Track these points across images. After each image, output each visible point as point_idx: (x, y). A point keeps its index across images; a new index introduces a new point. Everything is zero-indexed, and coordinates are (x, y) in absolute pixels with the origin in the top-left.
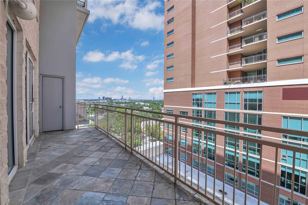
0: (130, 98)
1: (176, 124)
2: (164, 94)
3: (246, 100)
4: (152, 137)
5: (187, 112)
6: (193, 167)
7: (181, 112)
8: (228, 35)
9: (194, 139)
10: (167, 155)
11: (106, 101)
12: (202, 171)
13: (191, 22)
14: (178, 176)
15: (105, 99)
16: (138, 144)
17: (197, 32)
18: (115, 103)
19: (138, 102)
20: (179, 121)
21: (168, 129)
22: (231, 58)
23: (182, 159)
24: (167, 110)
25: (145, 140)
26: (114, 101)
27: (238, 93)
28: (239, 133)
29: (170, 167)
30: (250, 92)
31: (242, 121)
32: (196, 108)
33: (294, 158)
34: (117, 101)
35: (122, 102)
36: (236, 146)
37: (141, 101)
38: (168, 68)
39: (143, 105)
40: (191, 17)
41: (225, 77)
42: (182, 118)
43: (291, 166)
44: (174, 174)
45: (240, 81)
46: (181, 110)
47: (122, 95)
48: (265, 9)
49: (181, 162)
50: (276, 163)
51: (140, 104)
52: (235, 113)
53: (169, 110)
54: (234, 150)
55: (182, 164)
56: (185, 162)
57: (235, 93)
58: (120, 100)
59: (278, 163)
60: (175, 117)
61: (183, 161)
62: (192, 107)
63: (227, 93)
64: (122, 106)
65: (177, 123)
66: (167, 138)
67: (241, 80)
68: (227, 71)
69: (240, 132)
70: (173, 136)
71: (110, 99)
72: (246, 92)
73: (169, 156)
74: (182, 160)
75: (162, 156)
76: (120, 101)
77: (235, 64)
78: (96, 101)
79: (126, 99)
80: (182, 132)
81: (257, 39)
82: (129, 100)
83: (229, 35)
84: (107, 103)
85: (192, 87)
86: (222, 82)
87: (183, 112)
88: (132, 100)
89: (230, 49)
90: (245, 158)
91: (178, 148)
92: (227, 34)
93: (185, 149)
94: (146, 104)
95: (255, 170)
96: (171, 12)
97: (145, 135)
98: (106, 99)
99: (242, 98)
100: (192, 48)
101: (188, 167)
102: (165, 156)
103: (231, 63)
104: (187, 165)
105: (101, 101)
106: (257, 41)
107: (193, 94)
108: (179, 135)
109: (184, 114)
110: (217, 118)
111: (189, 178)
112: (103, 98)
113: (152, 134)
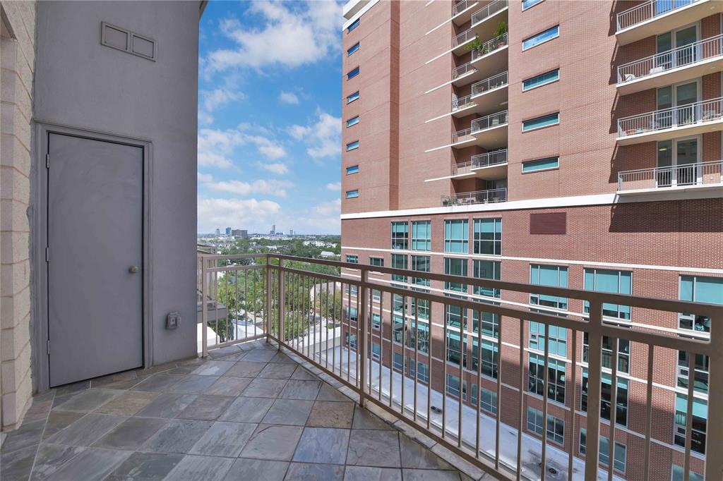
0: (291, 231)
1: (363, 285)
2: (342, 223)
3: (476, 235)
4: (333, 319)
5: (382, 260)
6: (394, 370)
7: (371, 259)
8: (454, 109)
9: (395, 312)
10: (346, 349)
11: (233, 238)
12: (408, 376)
13: (388, 80)
14: (367, 391)
15: (231, 232)
16: (296, 333)
17: (402, 99)
18: (254, 243)
19: (311, 240)
20: (369, 278)
21: (349, 296)
22: (460, 154)
23: (375, 356)
24: (348, 256)
25: (318, 326)
26: (253, 238)
27: (466, 221)
28: (466, 298)
29: (353, 372)
30: (484, 220)
31: (471, 275)
32: (398, 251)
33: (546, 338)
34: (259, 238)
35: (271, 241)
36: (462, 322)
37: (318, 238)
38: (348, 169)
39: (321, 247)
40: (389, 69)
41: (448, 191)
42: (374, 272)
43: (543, 354)
44: (359, 387)
45: (474, 199)
46: (372, 256)
47: (273, 224)
48: (506, 68)
49: (373, 362)
50: (522, 349)
51: (314, 246)
52: (460, 260)
53: (351, 257)
54: (459, 330)
55: (375, 365)
56: (379, 360)
57: (459, 221)
58: (268, 235)
59: (525, 349)
60: (360, 270)
61: (376, 359)
62: (390, 249)
63: (447, 222)
64: (272, 250)
65: (366, 281)
66: (348, 314)
67: (476, 196)
68: (452, 179)
69: (469, 296)
70: (358, 309)
71: (244, 232)
72: (477, 221)
73: (351, 351)
74: (374, 358)
75: (337, 351)
76: (268, 238)
77: (463, 166)
78: (209, 239)
79: (282, 234)
80: (374, 300)
81: (495, 121)
82: (288, 236)
83: (456, 110)
84: (237, 243)
85: (391, 209)
86: (440, 201)
87: (375, 259)
88: (296, 236)
89: (459, 135)
90: (476, 343)
91: (366, 333)
92: (453, 106)
93: (379, 333)
94: (330, 245)
95: (491, 365)
96: (354, 55)
97: (317, 315)
98: (235, 233)
99: (471, 230)
100: (392, 131)
101: (386, 370)
102: (343, 350)
103: (460, 164)
104: (383, 367)
105: (221, 238)
106: (496, 126)
107: (393, 223)
108: (369, 306)
109: (377, 265)
110: (434, 270)
111: (386, 392)
112: (228, 230)
113: (332, 311)
